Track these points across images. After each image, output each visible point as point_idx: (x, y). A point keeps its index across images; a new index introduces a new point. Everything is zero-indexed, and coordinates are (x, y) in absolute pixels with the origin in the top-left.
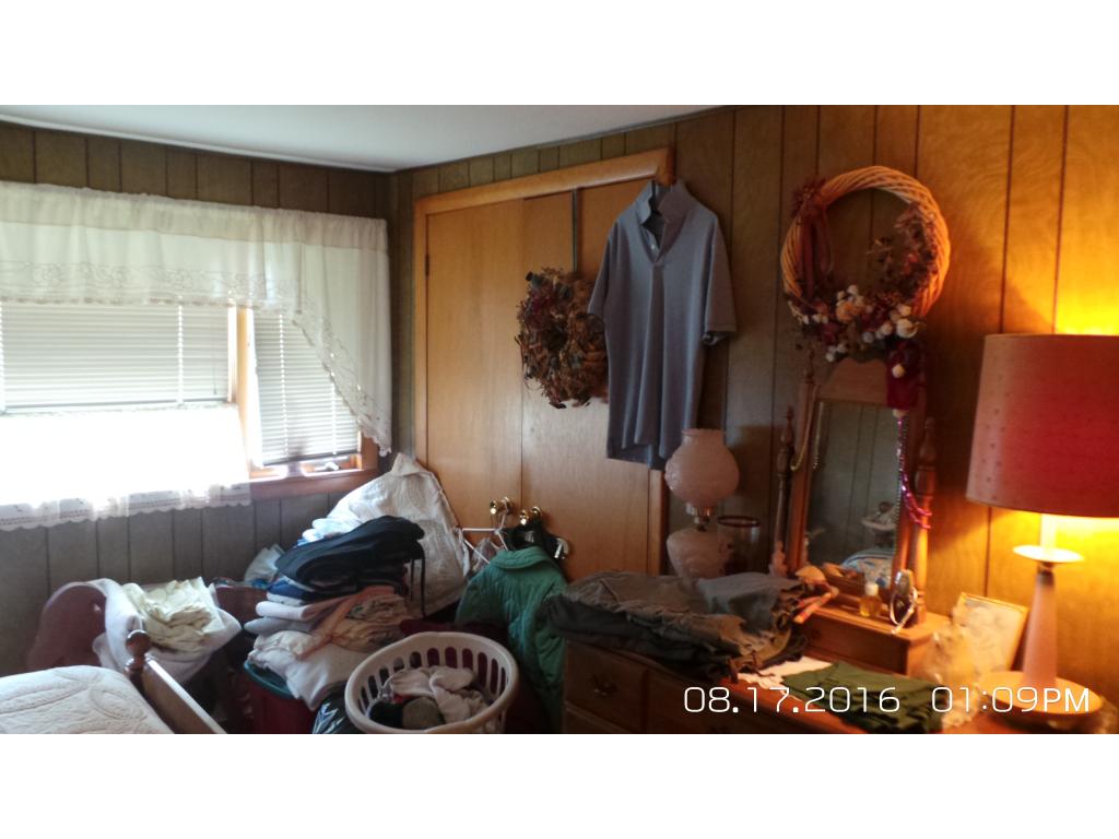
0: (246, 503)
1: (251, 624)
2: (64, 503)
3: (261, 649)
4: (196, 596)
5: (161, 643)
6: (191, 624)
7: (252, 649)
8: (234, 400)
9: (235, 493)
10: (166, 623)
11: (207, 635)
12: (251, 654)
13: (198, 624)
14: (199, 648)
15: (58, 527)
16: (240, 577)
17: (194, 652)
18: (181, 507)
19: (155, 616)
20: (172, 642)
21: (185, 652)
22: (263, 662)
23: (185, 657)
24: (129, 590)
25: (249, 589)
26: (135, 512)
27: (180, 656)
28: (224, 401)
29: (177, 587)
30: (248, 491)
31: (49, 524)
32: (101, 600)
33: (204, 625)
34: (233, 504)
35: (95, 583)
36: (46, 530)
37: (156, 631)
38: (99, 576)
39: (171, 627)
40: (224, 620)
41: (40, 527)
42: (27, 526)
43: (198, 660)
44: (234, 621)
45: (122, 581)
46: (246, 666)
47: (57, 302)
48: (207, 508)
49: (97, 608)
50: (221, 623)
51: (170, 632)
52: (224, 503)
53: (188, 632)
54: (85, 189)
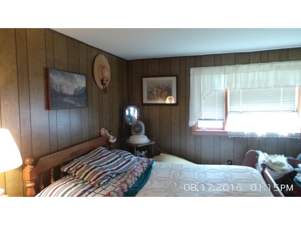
0: (299, 138)
1: (296, 169)
2: (252, 133)
3: (299, 176)
4: (282, 159)
5: (271, 168)
6: (279, 165)
7: (296, 175)
8: (297, 111)
9: (296, 135)
10: (273, 164)
11: (283, 169)
12: (296, 177)
13: (281, 166)
14: (281, 172)
15: (250, 138)
16: (295, 157)
17: (280, 172)
18: (280, 137)
19: (270, 161)
20: (274, 169)
21: (277, 172)
22: (299, 180)
23: (277, 173)
24: (265, 154)
25: (297, 161)
26: (268, 137)
27: (276, 172)
28: (294, 111)
29: (277, 156)
30: (299, 135)
31: (248, 137)
32: (258, 155)
33: (283, 166)
34: (295, 138)
35: (257, 151)
36: (248, 138)
37: (270, 165)
38: (258, 150)
39: (274, 165)
40: (289, 167)
41: (246, 137)
42: (244, 137)
43: (281, 175)
44: (291, 167)
45: (263, 152)
46: (294, 180)
47: (252, 89)
48: (287, 138)
49: (257, 157)
50: (288, 167)
51: (273, 166)
52: (292, 137)
53: (278, 167)
54: (260, 63)
